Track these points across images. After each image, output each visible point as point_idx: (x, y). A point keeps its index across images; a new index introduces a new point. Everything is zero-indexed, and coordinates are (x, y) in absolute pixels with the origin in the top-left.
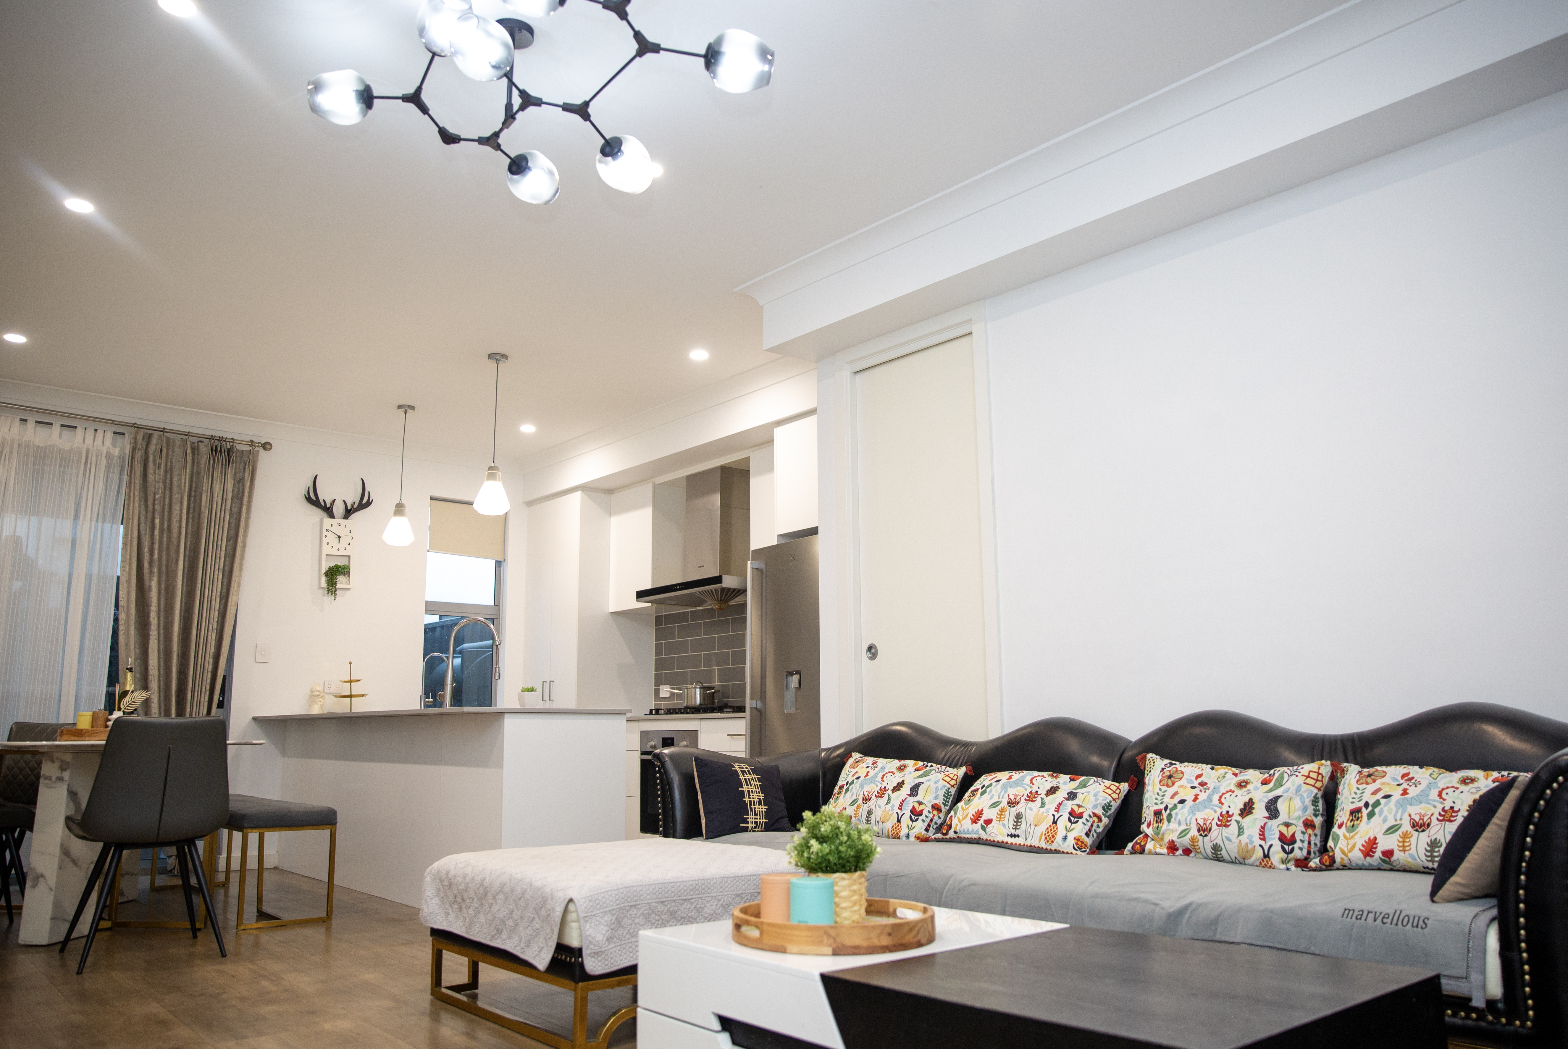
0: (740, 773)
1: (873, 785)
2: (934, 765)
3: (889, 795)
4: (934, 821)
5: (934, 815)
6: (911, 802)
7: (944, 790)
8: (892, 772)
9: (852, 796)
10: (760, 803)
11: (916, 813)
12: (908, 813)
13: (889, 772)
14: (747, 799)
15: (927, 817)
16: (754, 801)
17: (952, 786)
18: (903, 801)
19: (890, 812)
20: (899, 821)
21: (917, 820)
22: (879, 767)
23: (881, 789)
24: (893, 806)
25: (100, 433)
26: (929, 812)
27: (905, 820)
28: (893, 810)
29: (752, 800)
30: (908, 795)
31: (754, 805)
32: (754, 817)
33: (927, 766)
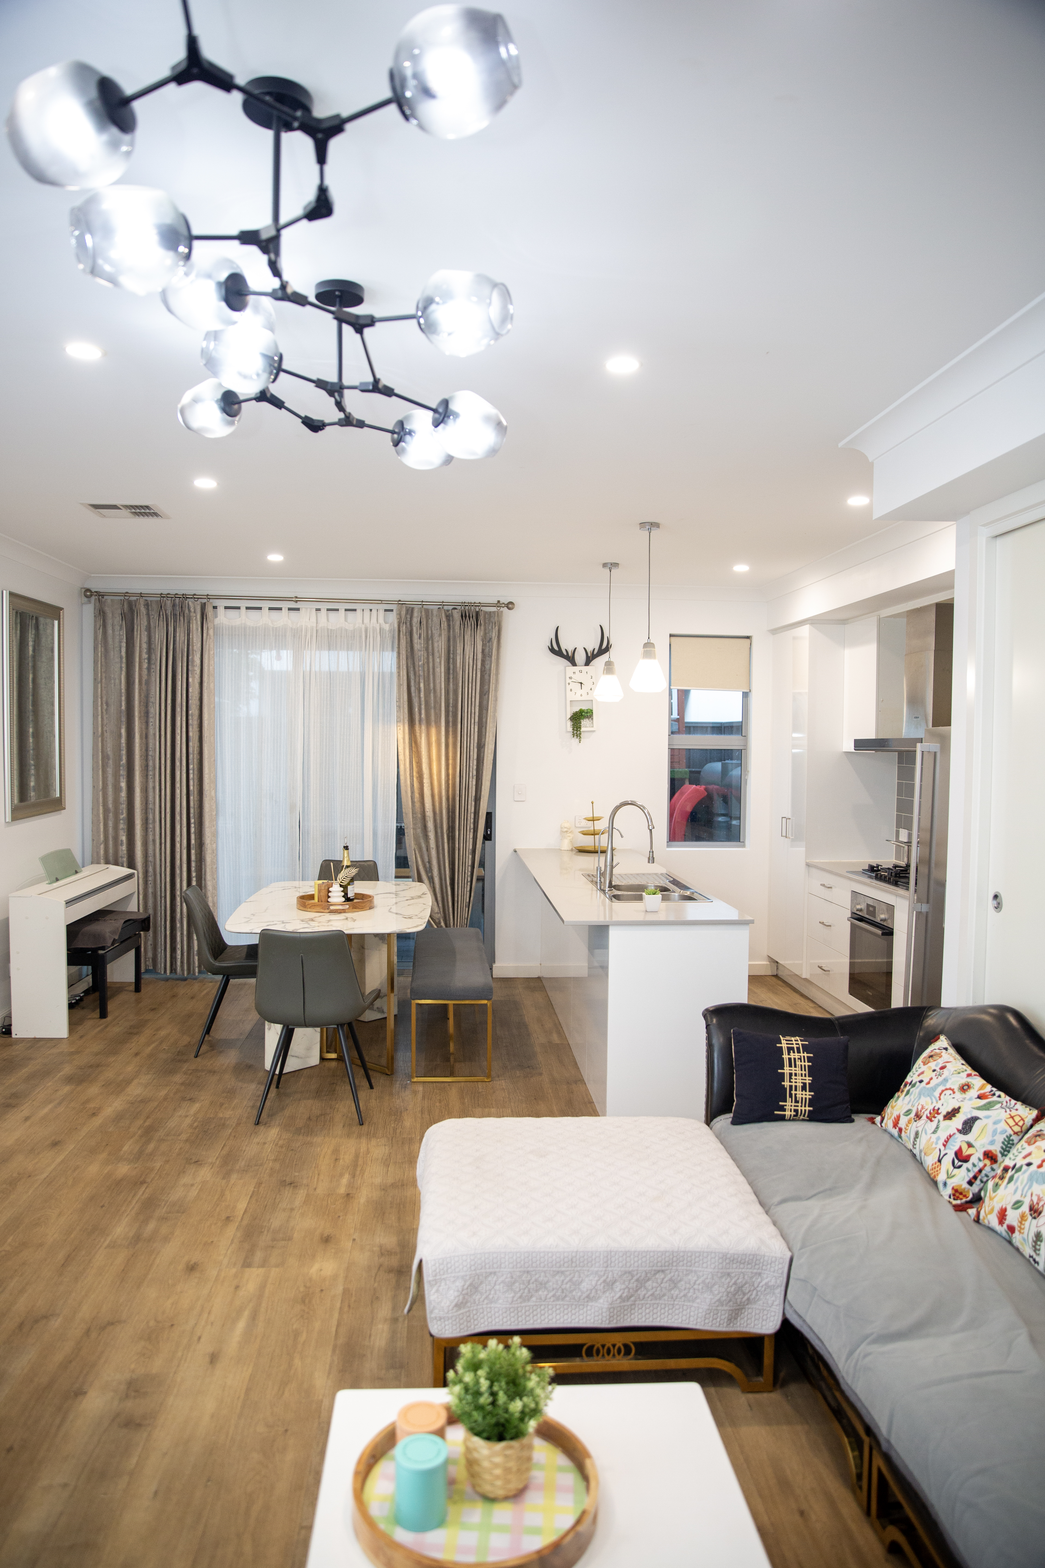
0: (785, 1051)
1: (928, 1099)
2: (1002, 1094)
3: (939, 1121)
4: (984, 1172)
5: (985, 1165)
6: (960, 1141)
7: (1004, 1136)
8: (953, 1090)
9: (909, 1103)
10: (804, 1088)
11: (961, 1158)
12: (951, 1155)
13: (950, 1089)
14: (786, 1084)
15: (974, 1165)
16: (796, 1087)
17: (1016, 1133)
18: (950, 1136)
19: (934, 1146)
20: (940, 1161)
21: (960, 1167)
22: (943, 1077)
23: (934, 1110)
24: (938, 1139)
25: (374, 612)
26: (980, 1160)
27: (947, 1162)
28: (937, 1143)
29: (794, 1084)
30: (958, 1130)
31: (796, 1090)
32: (793, 1104)
33: (994, 1094)
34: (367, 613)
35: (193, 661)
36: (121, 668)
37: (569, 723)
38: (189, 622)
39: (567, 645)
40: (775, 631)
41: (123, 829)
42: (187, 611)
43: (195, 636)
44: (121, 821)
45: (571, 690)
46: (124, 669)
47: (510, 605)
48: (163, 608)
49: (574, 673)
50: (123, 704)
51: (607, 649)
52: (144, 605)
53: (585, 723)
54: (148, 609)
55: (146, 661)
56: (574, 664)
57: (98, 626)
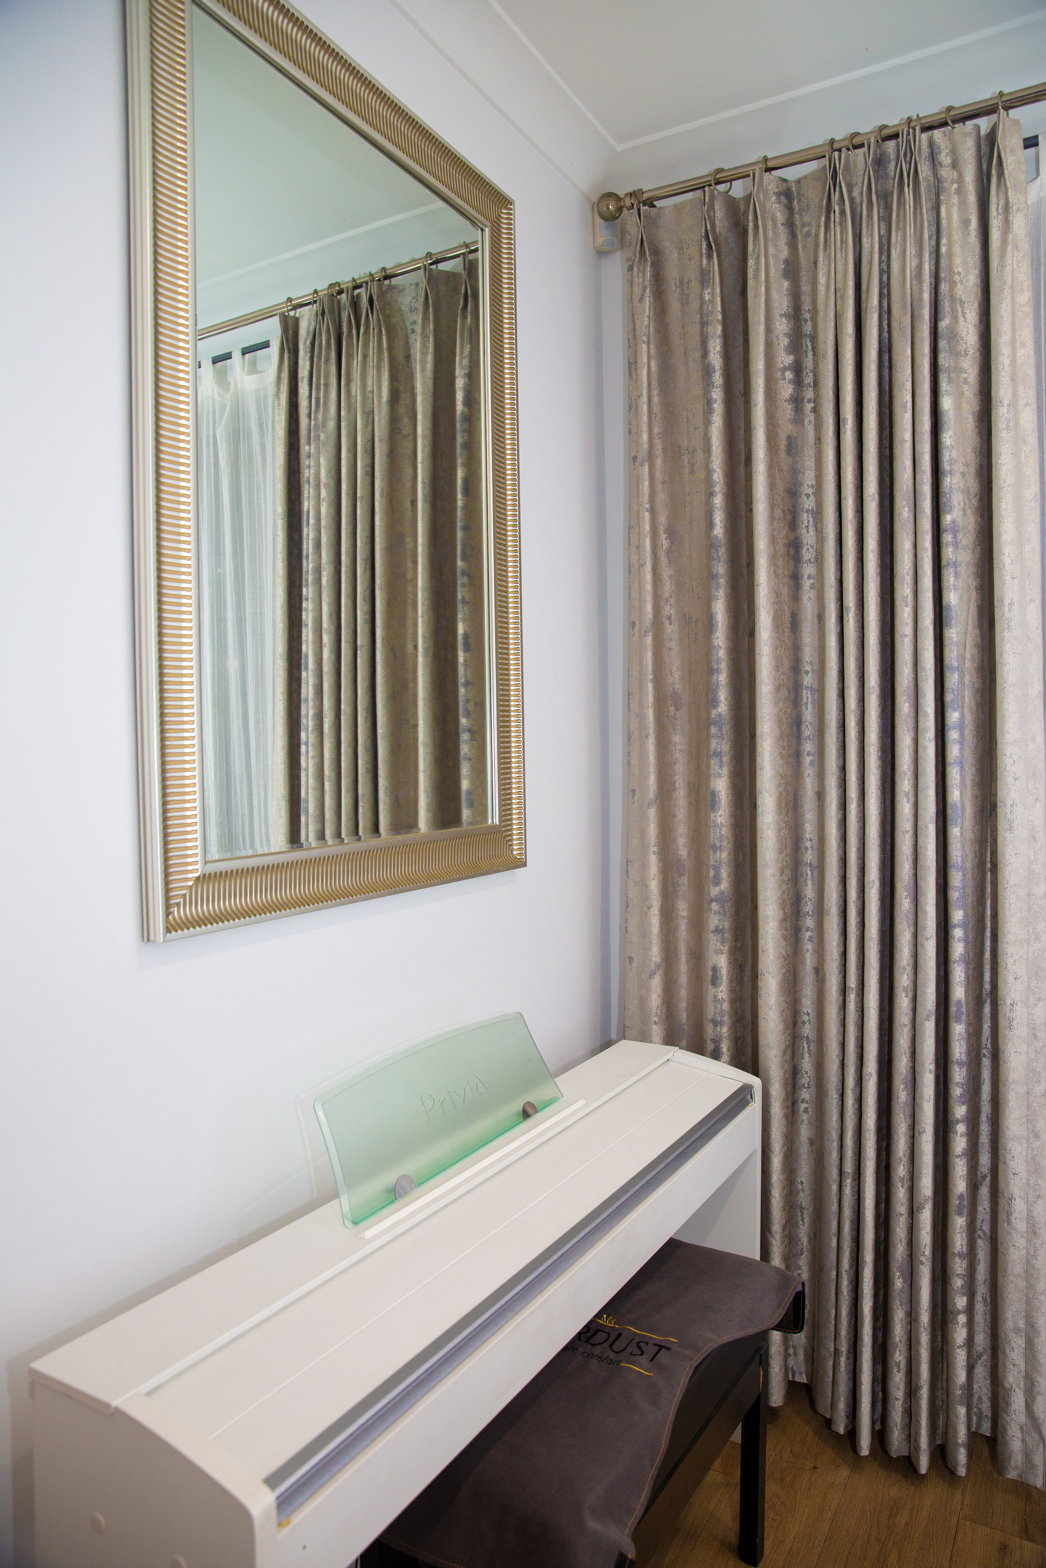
35: (954, 336)
36: (709, 402)
38: (936, 208)
41: (717, 931)
42: (925, 170)
43: (957, 249)
44: (715, 906)
46: (718, 408)
48: (840, 177)
50: (719, 518)
52: (778, 194)
54: (789, 208)
55: (789, 375)
57: (637, 290)
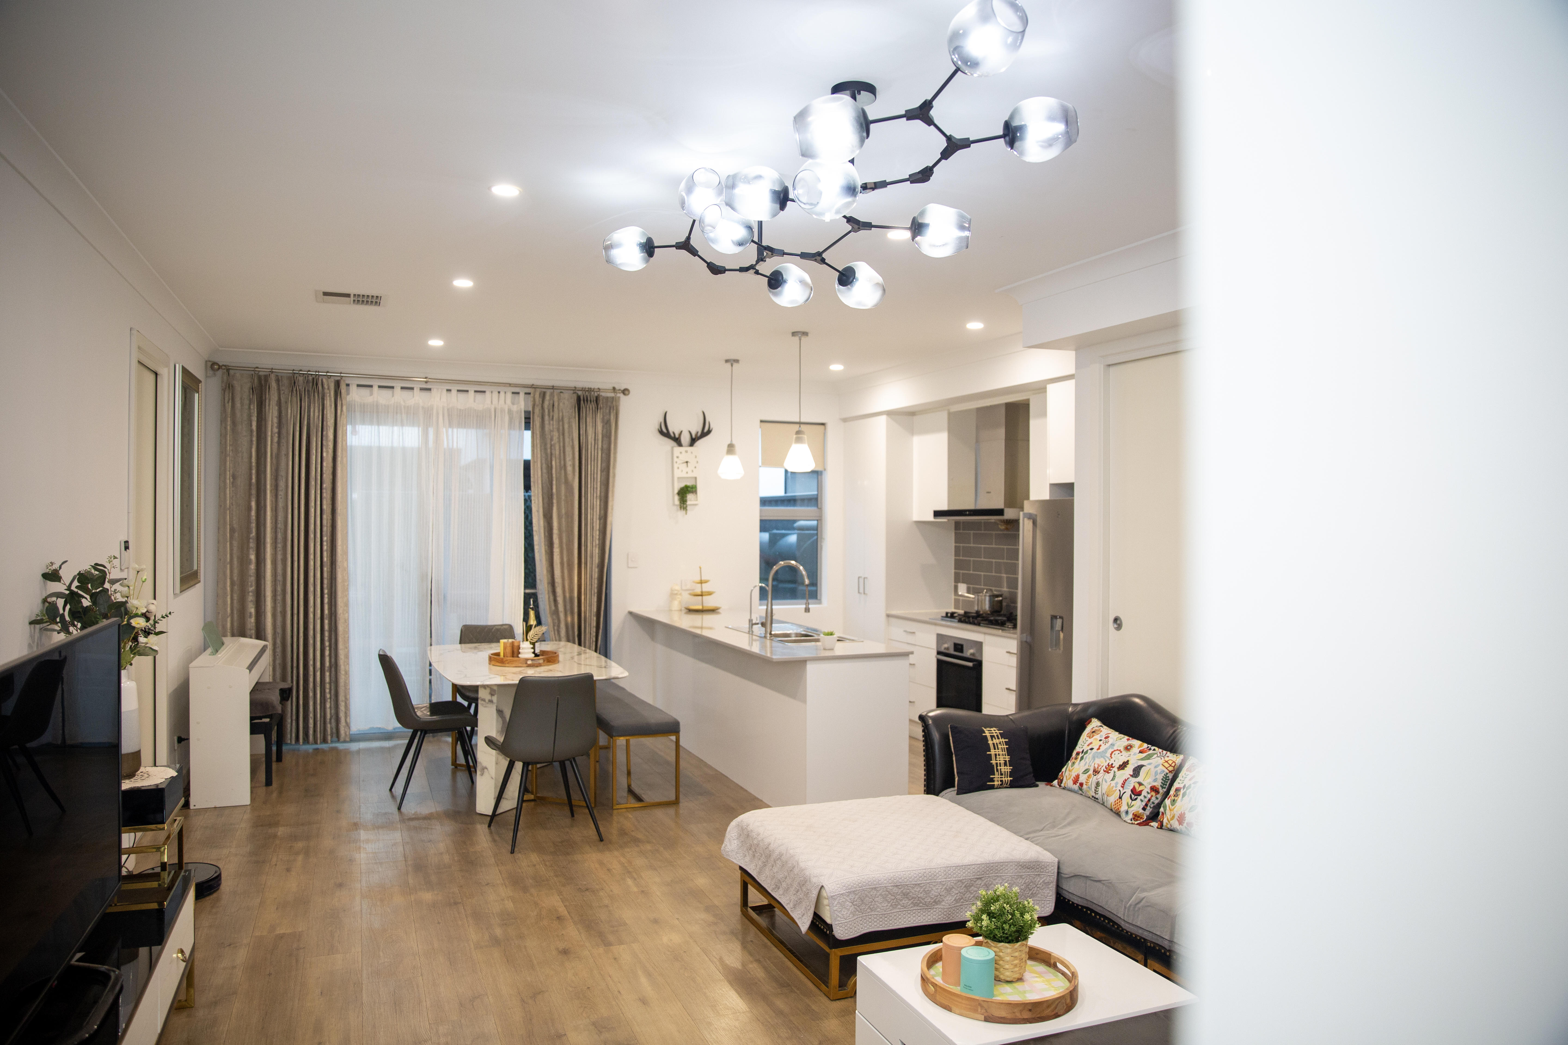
0: (989, 738)
1: (1102, 760)
2: (1156, 748)
3: (1115, 772)
4: (1151, 801)
5: (1152, 796)
6: (1133, 782)
7: (1163, 775)
8: (1120, 750)
9: (1085, 765)
10: (1005, 764)
11: (1136, 793)
12: (1129, 792)
13: (1117, 750)
14: (993, 762)
15: (1145, 797)
16: (1000, 763)
17: (1170, 772)
18: (1126, 780)
19: (1114, 789)
20: (1120, 798)
21: (1136, 799)
22: (1110, 743)
23: (1108, 765)
24: (1117, 783)
25: (502, 394)
26: (1148, 793)
27: (1126, 798)
28: (1116, 787)
29: (998, 762)
30: (1131, 775)
31: (1000, 766)
32: (1000, 776)
33: (1150, 749)
34: (495, 395)
35: (327, 436)
36: (251, 441)
37: (677, 498)
38: (323, 399)
39: (674, 428)
40: (845, 420)
41: (251, 601)
42: (320, 388)
43: (328, 412)
44: (251, 594)
45: (678, 468)
46: (255, 443)
47: (625, 392)
48: (296, 384)
49: (681, 453)
50: (254, 477)
51: (709, 432)
52: (276, 380)
53: (690, 497)
54: (278, 385)
55: (276, 435)
56: (680, 444)
57: (226, 399)
